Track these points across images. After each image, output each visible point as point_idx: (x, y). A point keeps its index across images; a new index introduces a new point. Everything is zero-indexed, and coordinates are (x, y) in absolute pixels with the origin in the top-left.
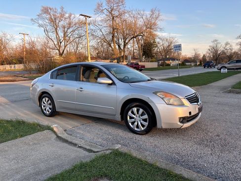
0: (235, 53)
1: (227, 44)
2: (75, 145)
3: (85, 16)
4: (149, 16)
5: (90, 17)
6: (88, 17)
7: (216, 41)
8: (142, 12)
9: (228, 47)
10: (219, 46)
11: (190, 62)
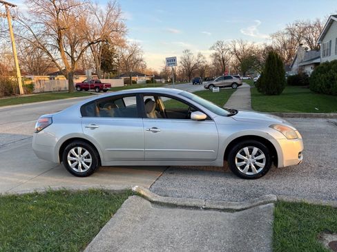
0: (206, 66)
1: (200, 55)
2: (196, 208)
3: (5, 3)
4: (105, 12)
5: (13, 6)
6: (10, 5)
7: (188, 51)
8: (94, 6)
9: (201, 59)
10: (191, 57)
11: (160, 78)
